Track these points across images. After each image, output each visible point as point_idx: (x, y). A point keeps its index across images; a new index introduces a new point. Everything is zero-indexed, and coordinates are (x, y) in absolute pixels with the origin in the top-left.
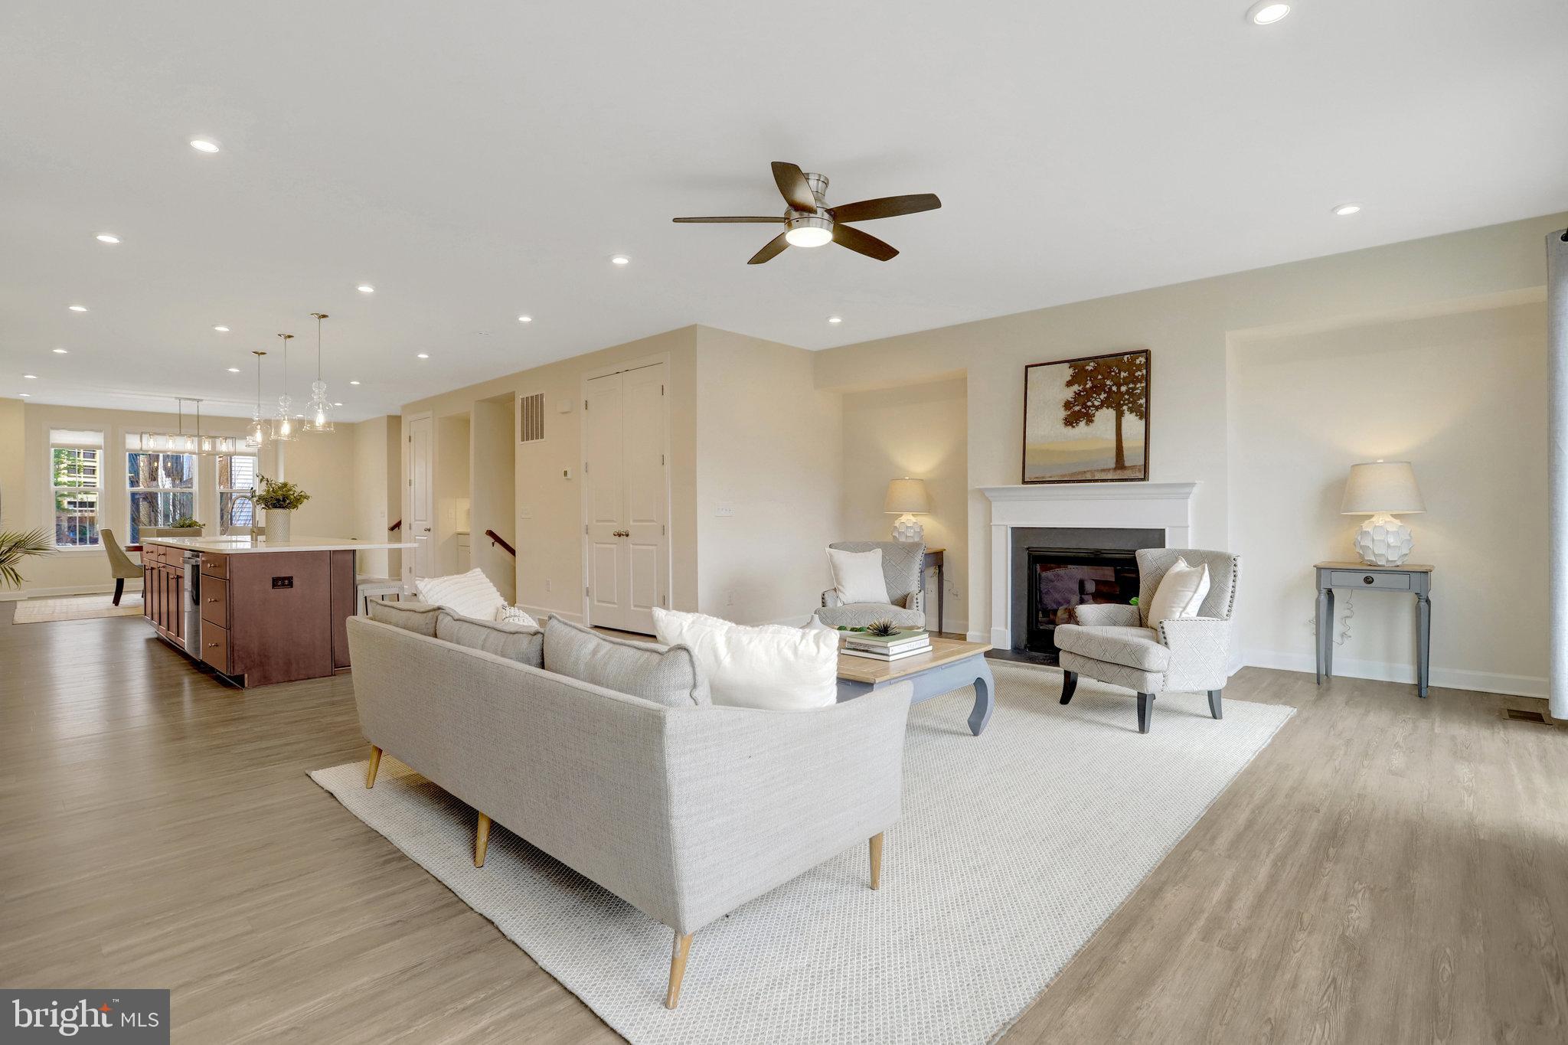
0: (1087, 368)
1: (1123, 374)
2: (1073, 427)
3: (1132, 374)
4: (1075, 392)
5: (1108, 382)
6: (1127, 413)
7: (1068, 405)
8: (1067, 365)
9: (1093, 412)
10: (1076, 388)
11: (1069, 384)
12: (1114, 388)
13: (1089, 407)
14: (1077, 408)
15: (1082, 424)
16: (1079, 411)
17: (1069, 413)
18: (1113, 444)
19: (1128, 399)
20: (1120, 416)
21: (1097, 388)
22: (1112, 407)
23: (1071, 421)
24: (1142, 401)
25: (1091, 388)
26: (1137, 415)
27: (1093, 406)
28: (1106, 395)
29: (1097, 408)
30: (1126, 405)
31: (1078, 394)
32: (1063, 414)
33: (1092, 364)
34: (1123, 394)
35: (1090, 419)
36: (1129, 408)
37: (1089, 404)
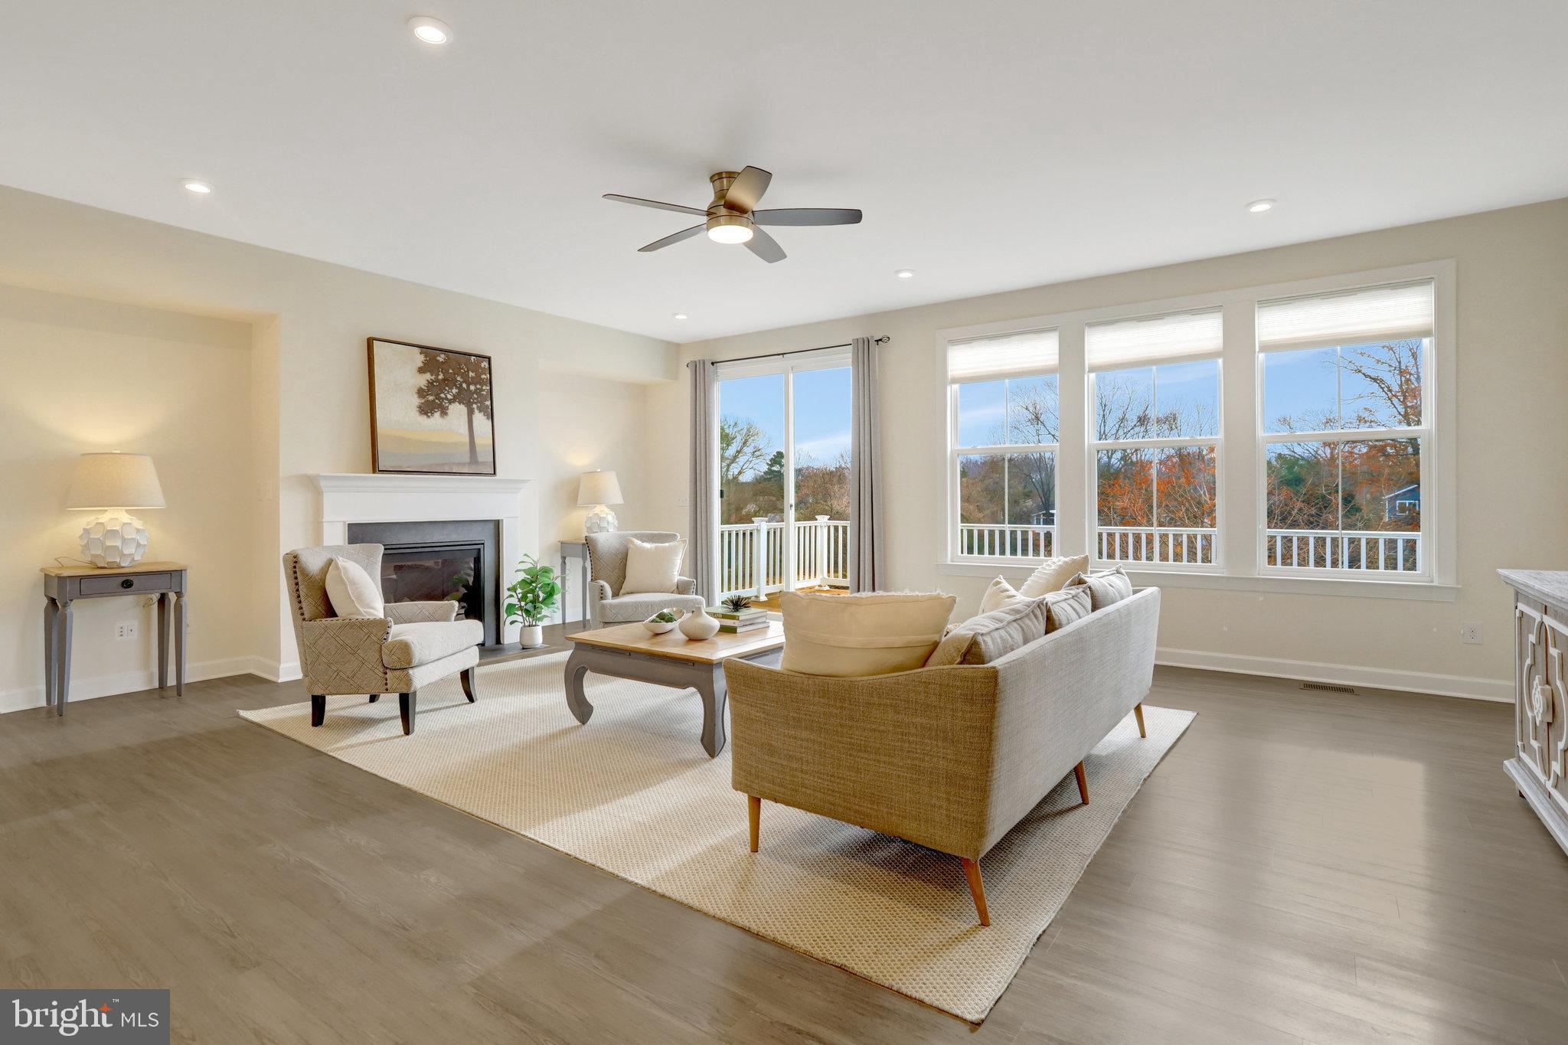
0: (438, 358)
1: (471, 374)
2: (429, 417)
3: (478, 375)
4: (428, 381)
5: (459, 379)
6: (476, 411)
7: (421, 392)
8: (417, 350)
9: (447, 405)
10: (428, 376)
11: (421, 370)
12: (464, 386)
13: (443, 399)
14: (431, 398)
15: (437, 415)
16: (433, 401)
17: (423, 401)
18: (467, 440)
19: (477, 399)
20: (470, 413)
21: (448, 382)
22: (463, 404)
23: (426, 410)
24: (488, 403)
25: (444, 380)
26: (484, 415)
27: (446, 398)
28: (457, 391)
29: (451, 402)
30: (476, 403)
31: (430, 383)
32: (416, 401)
33: (442, 356)
34: (472, 393)
35: (444, 412)
36: (478, 407)
37: (442, 395)
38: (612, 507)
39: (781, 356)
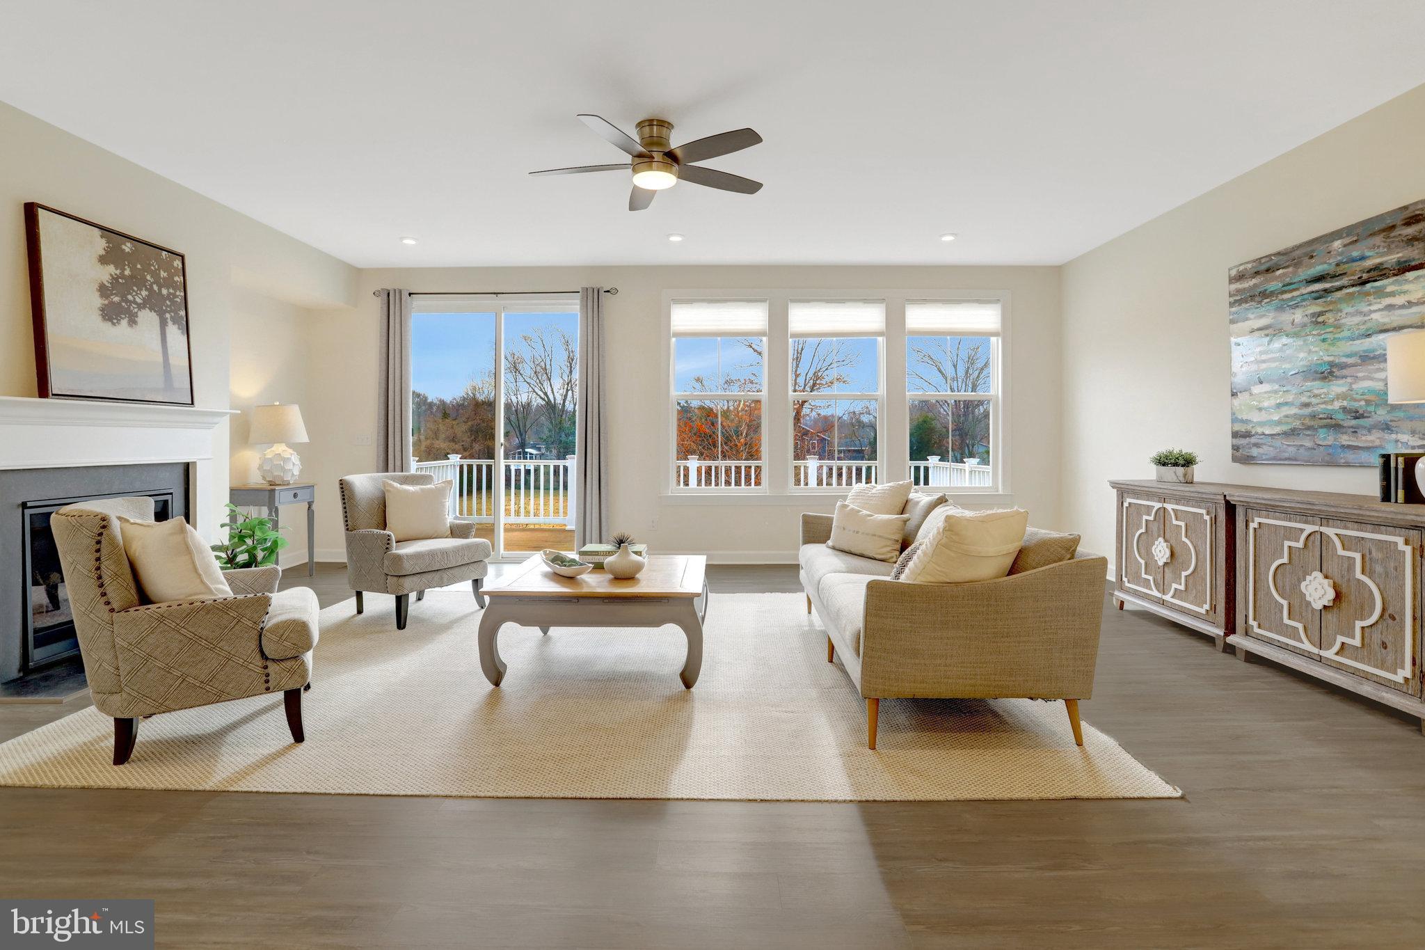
0: (124, 247)
1: (163, 274)
2: (114, 324)
3: (171, 276)
4: (111, 275)
5: (148, 277)
6: (170, 323)
7: (103, 290)
8: (97, 232)
9: (136, 310)
10: (111, 269)
11: (103, 260)
12: (155, 287)
13: (130, 302)
14: (116, 299)
15: (124, 322)
16: (119, 304)
17: (106, 302)
18: (160, 359)
19: (170, 306)
20: (163, 325)
21: (136, 281)
22: (155, 311)
23: (111, 314)
24: (183, 313)
25: (132, 277)
26: (179, 328)
27: (135, 302)
28: (147, 293)
29: (141, 307)
30: (169, 312)
31: (115, 279)
32: (98, 302)
33: (129, 244)
34: (164, 298)
35: (133, 322)
36: (171, 317)
37: (130, 297)
38: (297, 447)
39: (495, 295)
